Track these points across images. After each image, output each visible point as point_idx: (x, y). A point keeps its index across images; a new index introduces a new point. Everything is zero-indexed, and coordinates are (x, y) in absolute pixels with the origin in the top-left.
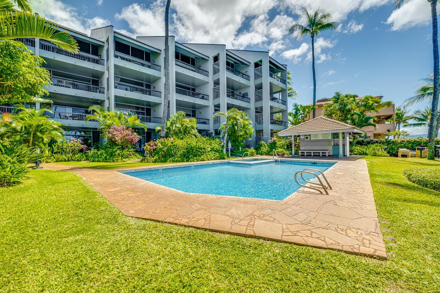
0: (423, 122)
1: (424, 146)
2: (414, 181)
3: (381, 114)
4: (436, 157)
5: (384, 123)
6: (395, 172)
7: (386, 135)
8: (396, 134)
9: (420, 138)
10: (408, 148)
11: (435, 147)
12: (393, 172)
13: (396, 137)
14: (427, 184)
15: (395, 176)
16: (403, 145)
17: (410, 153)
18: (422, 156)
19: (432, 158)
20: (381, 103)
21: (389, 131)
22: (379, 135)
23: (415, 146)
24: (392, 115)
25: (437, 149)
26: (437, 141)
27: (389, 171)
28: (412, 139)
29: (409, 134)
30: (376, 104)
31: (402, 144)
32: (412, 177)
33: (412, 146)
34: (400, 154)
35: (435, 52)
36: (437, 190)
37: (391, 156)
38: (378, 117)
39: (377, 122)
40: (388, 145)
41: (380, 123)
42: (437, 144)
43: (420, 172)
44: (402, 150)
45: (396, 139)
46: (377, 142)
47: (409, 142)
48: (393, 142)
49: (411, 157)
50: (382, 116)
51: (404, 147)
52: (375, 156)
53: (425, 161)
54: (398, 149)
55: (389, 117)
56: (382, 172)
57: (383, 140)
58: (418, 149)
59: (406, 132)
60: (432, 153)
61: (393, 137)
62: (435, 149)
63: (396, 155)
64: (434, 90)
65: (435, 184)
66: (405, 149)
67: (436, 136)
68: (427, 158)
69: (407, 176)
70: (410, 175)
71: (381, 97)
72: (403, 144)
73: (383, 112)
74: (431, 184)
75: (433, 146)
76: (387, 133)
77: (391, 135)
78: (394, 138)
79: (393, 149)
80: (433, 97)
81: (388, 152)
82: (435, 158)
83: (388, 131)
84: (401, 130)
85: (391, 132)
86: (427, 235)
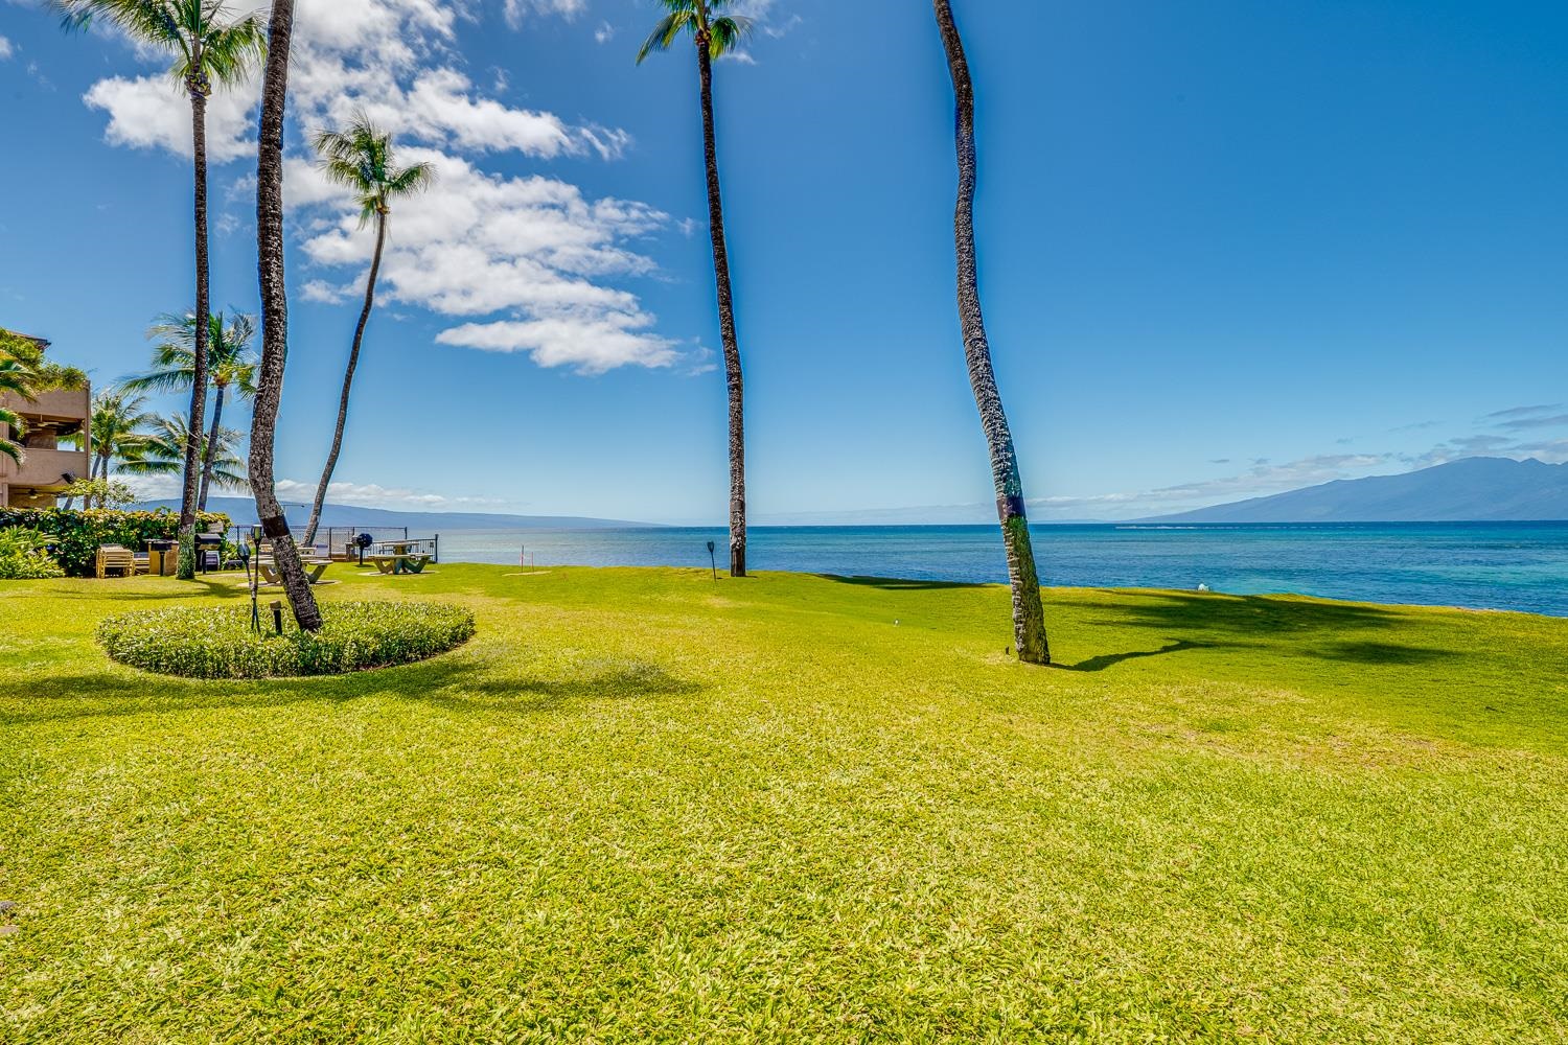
0: (172, 461)
1: (171, 538)
2: (124, 657)
3: (41, 411)
4: (198, 569)
5: (54, 447)
6: (72, 634)
7: (59, 494)
8: (94, 491)
9: (162, 511)
10: (128, 544)
11: (197, 539)
12: (64, 635)
13: (93, 502)
14: (159, 661)
15: (67, 649)
16: (112, 532)
17: (135, 559)
18: (165, 571)
19: (188, 576)
20: (42, 367)
21: (67, 478)
22: (33, 492)
23: (148, 537)
24: (80, 421)
25: (202, 547)
26: (203, 522)
27: (51, 634)
28: (139, 514)
29: (133, 496)
30: (25, 369)
31: (109, 528)
32: (121, 645)
33: (139, 536)
34: (101, 567)
35: (200, 252)
36: (181, 675)
37: (70, 573)
38: (32, 420)
39: (25, 442)
40: (62, 531)
41: (39, 446)
42: (204, 532)
43: (146, 622)
44: (110, 552)
45: (93, 510)
46: (19, 520)
47: (131, 523)
48: (80, 522)
49: (136, 573)
50: (46, 418)
51: (117, 539)
52: (9, 577)
53: (171, 584)
54: (94, 548)
55: (69, 428)
56: (24, 643)
57: (45, 512)
58: (156, 547)
59: (124, 489)
60: (188, 558)
61: (82, 504)
62: (197, 546)
63: (89, 572)
64: (197, 366)
65: (177, 654)
66: (118, 549)
67: (202, 506)
68: (177, 575)
69: (104, 645)
70: (115, 637)
71: (42, 344)
72: (113, 528)
73: (51, 402)
74: (169, 659)
75: (192, 537)
76: (62, 486)
77: (77, 495)
78: (87, 506)
79: (80, 547)
80: (195, 386)
81: (62, 562)
82: (196, 573)
83: (64, 481)
84: (111, 478)
85: (77, 484)
86: (127, 832)
